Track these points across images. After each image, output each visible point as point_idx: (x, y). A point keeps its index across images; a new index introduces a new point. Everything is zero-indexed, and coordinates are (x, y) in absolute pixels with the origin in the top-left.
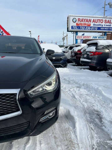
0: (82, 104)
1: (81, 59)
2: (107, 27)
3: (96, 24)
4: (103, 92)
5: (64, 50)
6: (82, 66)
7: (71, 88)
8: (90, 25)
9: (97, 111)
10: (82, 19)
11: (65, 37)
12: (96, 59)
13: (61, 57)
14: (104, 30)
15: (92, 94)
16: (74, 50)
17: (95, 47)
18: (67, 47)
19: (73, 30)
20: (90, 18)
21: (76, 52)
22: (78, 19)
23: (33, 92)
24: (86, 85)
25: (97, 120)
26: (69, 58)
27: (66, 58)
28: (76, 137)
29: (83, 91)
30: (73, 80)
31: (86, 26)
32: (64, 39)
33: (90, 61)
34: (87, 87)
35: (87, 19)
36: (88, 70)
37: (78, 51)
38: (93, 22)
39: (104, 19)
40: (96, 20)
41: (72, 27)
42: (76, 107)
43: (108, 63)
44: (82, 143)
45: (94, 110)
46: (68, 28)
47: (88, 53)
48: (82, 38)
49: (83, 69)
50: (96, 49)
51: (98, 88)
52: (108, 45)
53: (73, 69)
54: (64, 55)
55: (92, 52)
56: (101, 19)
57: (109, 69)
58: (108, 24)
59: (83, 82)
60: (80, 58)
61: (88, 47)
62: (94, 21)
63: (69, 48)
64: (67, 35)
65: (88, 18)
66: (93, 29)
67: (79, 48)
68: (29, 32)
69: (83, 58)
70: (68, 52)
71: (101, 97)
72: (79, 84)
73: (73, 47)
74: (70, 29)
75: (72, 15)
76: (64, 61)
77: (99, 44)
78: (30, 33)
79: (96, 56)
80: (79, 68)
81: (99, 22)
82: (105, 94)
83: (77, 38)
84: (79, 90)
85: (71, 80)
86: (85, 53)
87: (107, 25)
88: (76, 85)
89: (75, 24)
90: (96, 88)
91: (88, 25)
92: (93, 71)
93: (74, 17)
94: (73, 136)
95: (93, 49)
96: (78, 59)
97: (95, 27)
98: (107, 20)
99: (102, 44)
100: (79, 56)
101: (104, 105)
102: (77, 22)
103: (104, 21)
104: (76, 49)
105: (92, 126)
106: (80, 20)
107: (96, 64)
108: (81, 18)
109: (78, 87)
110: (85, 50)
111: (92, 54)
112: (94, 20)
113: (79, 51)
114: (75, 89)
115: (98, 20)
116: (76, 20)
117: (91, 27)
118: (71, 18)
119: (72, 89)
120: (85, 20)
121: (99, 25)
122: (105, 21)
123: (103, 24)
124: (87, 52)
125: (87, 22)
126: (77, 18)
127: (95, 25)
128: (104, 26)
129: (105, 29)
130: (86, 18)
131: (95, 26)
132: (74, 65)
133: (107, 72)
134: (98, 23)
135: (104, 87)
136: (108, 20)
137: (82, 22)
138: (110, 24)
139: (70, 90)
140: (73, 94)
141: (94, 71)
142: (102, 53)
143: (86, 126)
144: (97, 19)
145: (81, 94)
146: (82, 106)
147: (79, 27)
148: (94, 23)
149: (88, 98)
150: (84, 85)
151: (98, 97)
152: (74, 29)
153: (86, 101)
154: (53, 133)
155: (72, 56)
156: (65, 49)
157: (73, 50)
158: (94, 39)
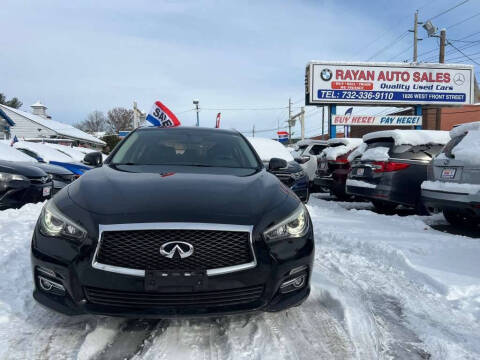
0: (355, 283)
1: (350, 182)
2: (423, 91)
3: (388, 83)
4: (407, 261)
5: (298, 155)
6: (352, 201)
7: (326, 253)
8: (371, 87)
9: (393, 298)
10: (348, 72)
11: (297, 118)
12: (390, 183)
13: (293, 176)
14: (414, 99)
15: (379, 266)
16: (325, 155)
17: (388, 149)
18: (303, 147)
19: (322, 100)
20: (371, 70)
21: (333, 161)
22: (337, 71)
23: (270, 234)
24: (364, 245)
25: (391, 312)
26: (312, 177)
27: (304, 177)
28: (347, 332)
29: (357, 259)
30: (330, 236)
31: (358, 88)
32: (292, 122)
33: (374, 186)
34: (368, 251)
35: (362, 72)
36: (370, 213)
37: (338, 157)
38: (379, 79)
39: (411, 72)
40: (388, 73)
41: (320, 92)
42: (343, 289)
43: (424, 194)
44: (360, 341)
45: (385, 295)
46: (307, 96)
47: (367, 165)
48: (349, 122)
49: (354, 210)
50: (390, 153)
51: (394, 253)
52: (424, 143)
53: (326, 210)
54: (299, 170)
55: (380, 163)
56: (403, 70)
57: (432, 210)
58: (424, 83)
59: (356, 240)
60: (345, 177)
61: (366, 150)
62: (381, 76)
63: (309, 148)
64: (303, 112)
65: (365, 70)
66: (380, 99)
67: (341, 150)
68: (195, 103)
69: (354, 178)
70: (307, 160)
71: (403, 273)
72: (347, 245)
73: (325, 147)
74: (315, 97)
75: (318, 62)
76: (299, 184)
77: (398, 142)
78: (195, 106)
79: (391, 174)
80: (343, 207)
81: (397, 80)
82: (414, 267)
83: (333, 123)
84: (347, 257)
85: (325, 235)
86: (359, 164)
87: (421, 87)
88: (338, 247)
89: (327, 86)
90: (389, 252)
91: (365, 87)
92: (384, 215)
93: (325, 67)
94: (340, 331)
95: (382, 153)
96: (340, 182)
97: (385, 92)
98: (421, 72)
99: (407, 142)
100: (342, 172)
101: (409, 288)
102: (334, 79)
103: (412, 77)
104: (333, 153)
105: (380, 319)
106: (342, 75)
107: (393, 194)
108: (345, 69)
109: (343, 251)
110: (360, 157)
111: (380, 167)
112: (382, 73)
113: (342, 157)
114: (337, 255)
115: (393, 73)
116: (331, 75)
117: (374, 93)
118: (318, 70)
119: (330, 255)
120: (355, 75)
121: (399, 86)
122: (416, 75)
123: (411, 83)
124: (364, 162)
125: (362, 80)
126: (333, 70)
127: (386, 86)
128: (411, 90)
129: (416, 96)
130: (360, 69)
131: (385, 90)
132: (328, 199)
133: (425, 217)
134: (394, 82)
135: (411, 251)
136: (425, 74)
137: (348, 80)
138: (429, 84)
139: (323, 257)
140: (332, 265)
141: (387, 214)
142: (407, 166)
143: (367, 318)
144: (390, 70)
145: (353, 266)
146: (355, 287)
147: (339, 94)
148: (382, 81)
149: (371, 273)
150: (358, 246)
151: (396, 273)
152: (325, 97)
153: (366, 279)
154: (299, 326)
155: (320, 173)
156: (300, 152)
157: (322, 154)
158: (383, 124)
